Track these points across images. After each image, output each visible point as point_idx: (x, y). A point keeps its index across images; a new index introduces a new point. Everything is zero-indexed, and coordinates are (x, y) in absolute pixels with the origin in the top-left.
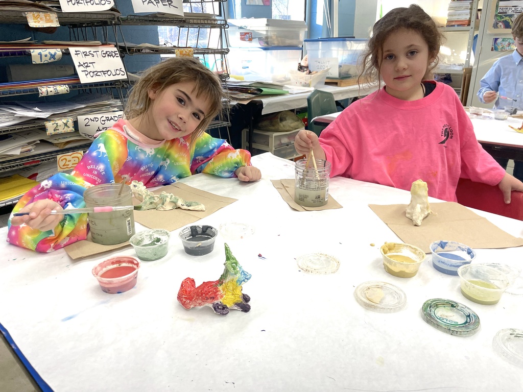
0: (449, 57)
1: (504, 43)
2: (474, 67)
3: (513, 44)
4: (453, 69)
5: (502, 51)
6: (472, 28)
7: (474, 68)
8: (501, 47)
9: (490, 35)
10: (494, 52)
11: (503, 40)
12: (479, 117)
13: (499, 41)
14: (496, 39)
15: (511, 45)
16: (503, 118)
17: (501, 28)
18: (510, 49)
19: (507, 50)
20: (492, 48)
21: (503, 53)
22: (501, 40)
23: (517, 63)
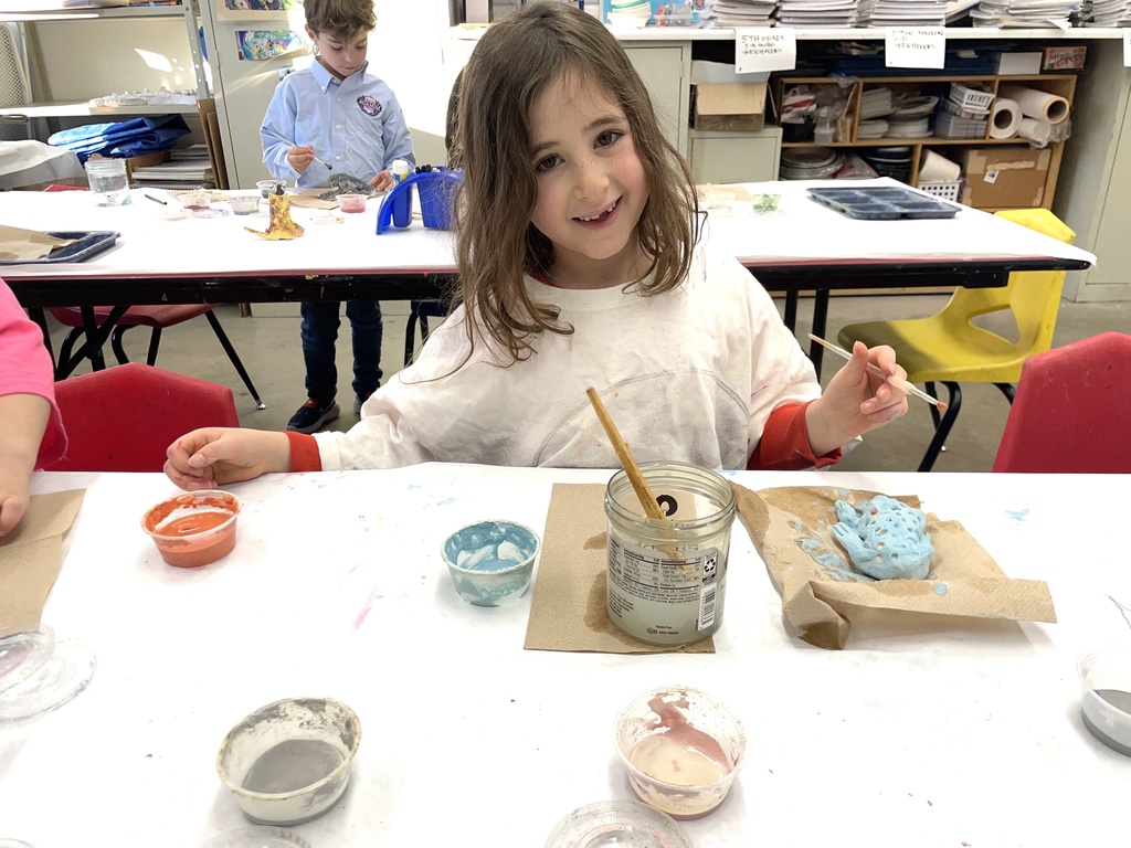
0: (169, 76)
1: (259, 41)
2: (218, 97)
3: (278, 43)
4: (176, 102)
5: (260, 59)
6: (187, 9)
7: (216, 98)
8: (256, 51)
9: (228, 24)
10: (245, 61)
11: (256, 36)
12: (200, 213)
13: (249, 37)
14: (242, 34)
15: (275, 45)
16: (248, 210)
17: (244, 8)
18: (276, 54)
19: (269, 58)
20: (240, 54)
21: (264, 63)
22: (253, 35)
23: (323, 88)
